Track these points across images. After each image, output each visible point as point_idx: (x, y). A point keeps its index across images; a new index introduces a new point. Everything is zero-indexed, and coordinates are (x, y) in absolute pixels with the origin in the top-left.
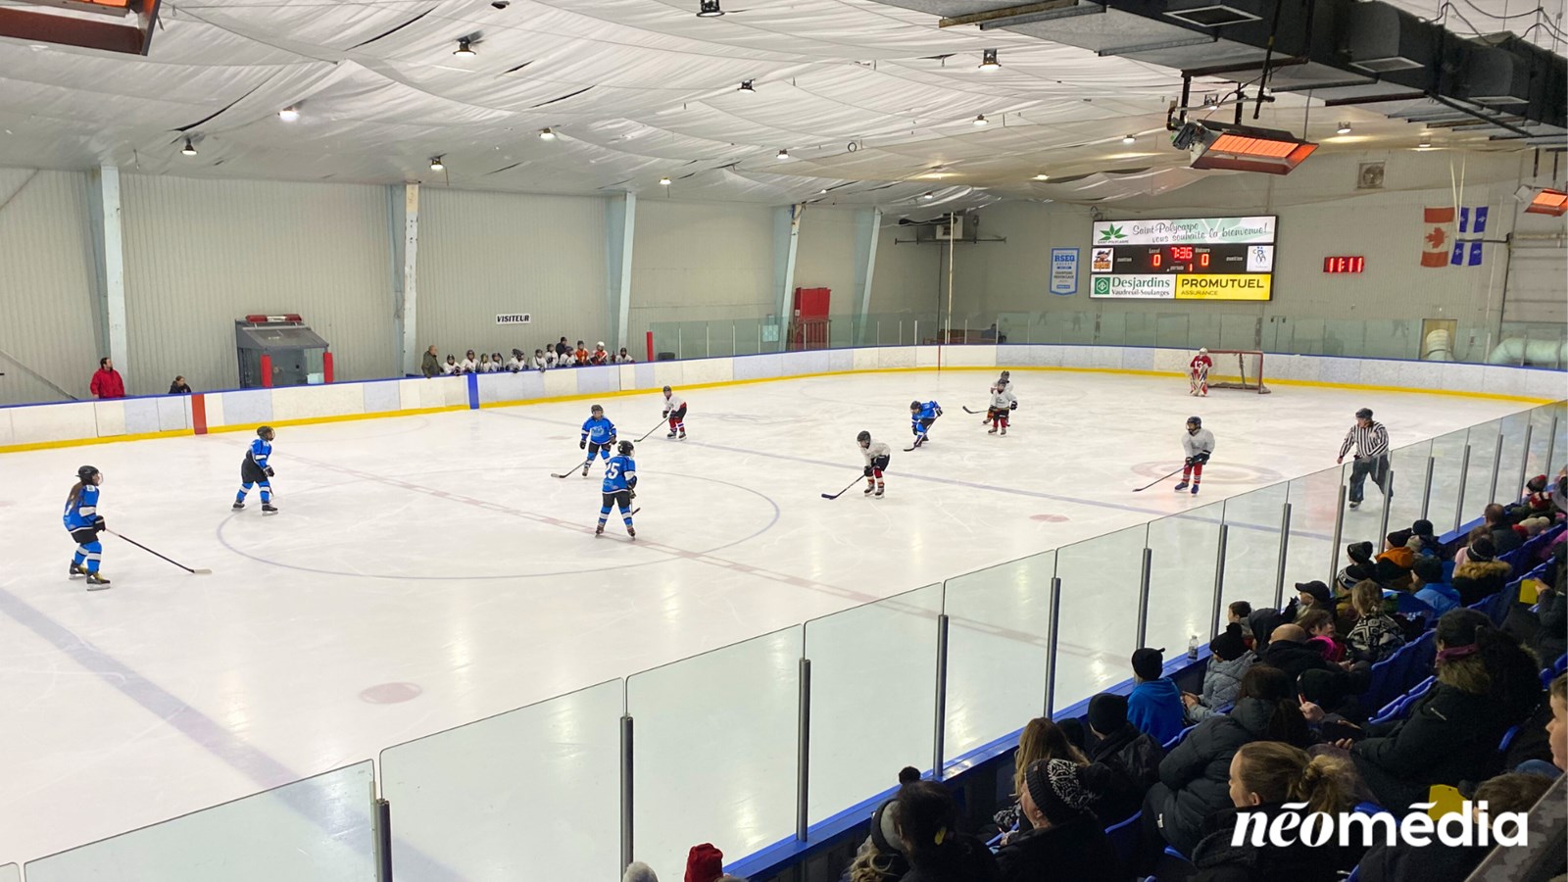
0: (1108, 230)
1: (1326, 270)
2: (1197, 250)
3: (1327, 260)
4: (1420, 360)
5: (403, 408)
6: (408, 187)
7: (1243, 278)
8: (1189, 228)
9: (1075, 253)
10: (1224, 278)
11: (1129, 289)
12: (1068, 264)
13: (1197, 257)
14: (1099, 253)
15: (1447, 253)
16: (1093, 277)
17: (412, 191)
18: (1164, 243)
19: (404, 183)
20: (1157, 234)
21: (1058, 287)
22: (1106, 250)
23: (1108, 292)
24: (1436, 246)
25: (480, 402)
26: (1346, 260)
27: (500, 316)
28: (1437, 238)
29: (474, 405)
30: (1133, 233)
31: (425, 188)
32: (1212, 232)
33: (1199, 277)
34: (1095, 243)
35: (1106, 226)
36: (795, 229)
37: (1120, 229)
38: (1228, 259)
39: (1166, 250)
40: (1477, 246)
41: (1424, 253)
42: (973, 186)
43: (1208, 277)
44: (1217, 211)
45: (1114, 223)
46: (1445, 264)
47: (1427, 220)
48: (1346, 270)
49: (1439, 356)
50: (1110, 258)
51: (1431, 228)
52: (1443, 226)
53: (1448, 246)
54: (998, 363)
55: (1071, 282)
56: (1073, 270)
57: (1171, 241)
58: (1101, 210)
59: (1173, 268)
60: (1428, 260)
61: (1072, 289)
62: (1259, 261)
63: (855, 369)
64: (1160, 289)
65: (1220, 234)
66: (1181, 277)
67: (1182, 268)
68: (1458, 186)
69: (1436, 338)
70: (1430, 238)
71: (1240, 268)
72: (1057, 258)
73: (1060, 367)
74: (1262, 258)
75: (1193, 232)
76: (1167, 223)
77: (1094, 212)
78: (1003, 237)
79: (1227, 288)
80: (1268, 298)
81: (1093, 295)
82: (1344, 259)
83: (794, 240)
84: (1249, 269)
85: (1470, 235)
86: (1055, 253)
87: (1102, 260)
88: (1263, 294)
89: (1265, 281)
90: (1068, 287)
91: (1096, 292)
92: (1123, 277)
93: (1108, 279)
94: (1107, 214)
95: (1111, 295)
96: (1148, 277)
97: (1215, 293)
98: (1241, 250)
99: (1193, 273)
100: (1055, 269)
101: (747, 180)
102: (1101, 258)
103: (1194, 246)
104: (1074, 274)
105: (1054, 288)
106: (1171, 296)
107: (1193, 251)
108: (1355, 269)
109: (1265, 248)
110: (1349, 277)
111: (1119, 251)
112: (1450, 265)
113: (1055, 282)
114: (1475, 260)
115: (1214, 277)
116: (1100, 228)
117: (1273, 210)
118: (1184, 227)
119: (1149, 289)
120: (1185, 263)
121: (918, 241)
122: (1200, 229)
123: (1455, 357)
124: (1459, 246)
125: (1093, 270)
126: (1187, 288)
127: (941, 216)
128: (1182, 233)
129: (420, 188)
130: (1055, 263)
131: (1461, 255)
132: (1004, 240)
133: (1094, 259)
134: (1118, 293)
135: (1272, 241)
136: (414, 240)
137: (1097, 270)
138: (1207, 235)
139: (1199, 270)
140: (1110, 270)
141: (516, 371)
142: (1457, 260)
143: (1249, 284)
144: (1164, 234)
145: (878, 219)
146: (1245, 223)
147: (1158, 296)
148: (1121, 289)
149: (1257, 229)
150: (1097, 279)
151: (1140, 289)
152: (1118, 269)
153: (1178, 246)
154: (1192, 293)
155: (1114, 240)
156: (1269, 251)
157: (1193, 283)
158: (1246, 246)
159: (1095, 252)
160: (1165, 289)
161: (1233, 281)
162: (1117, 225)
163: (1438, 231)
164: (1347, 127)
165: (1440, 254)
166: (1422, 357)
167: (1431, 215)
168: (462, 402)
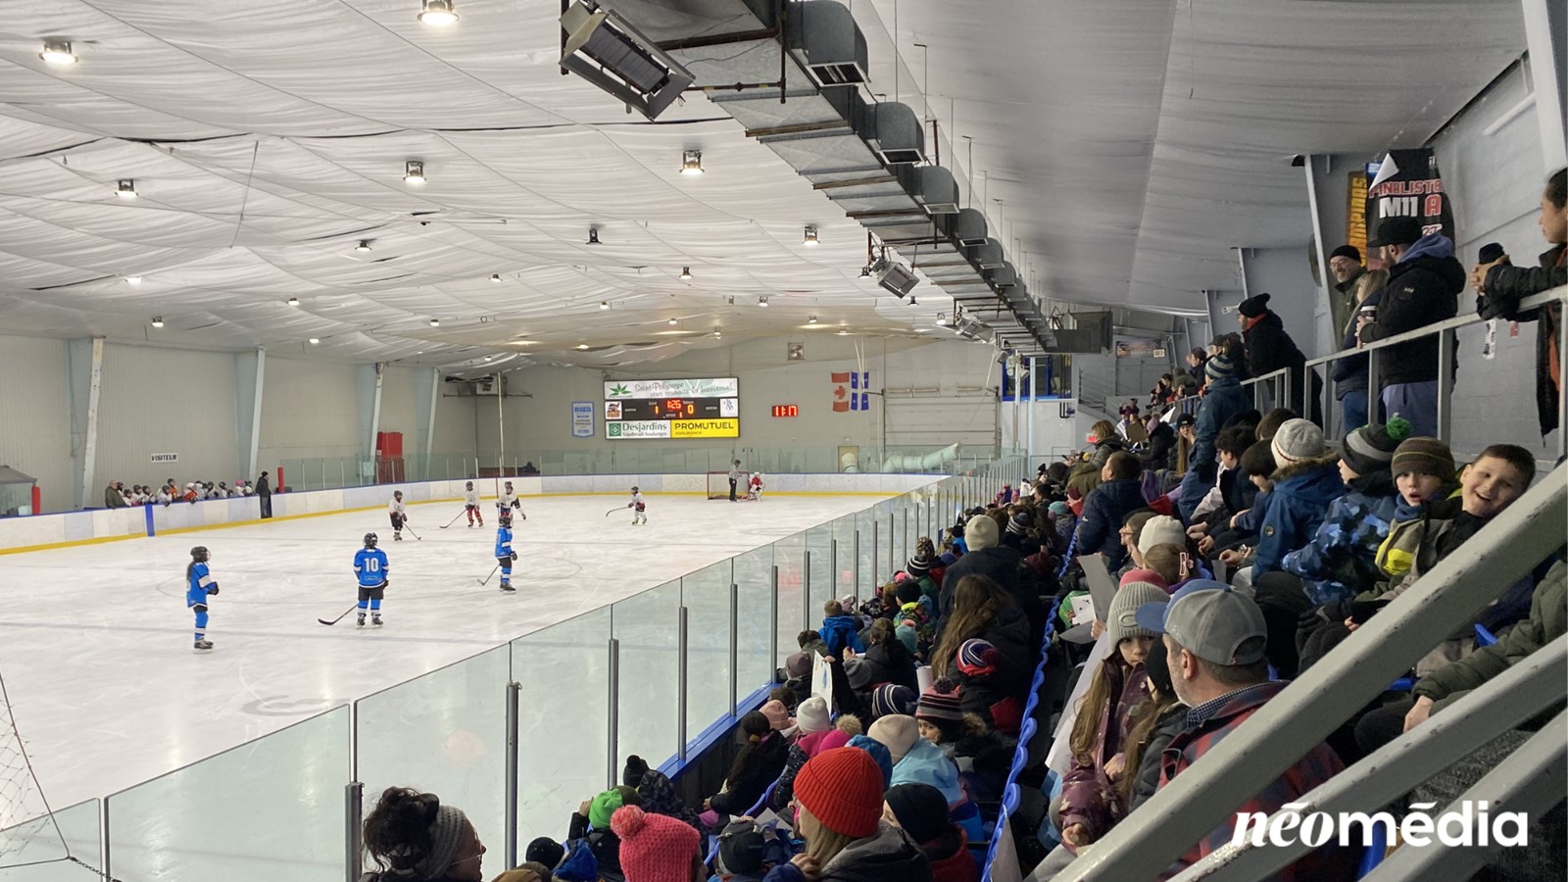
0: (616, 387)
1: (774, 415)
2: (685, 402)
3: (774, 408)
4: (839, 473)
5: (96, 536)
6: (95, 341)
7: (718, 421)
8: (678, 386)
9: (590, 405)
10: (705, 422)
11: (635, 431)
12: (586, 414)
13: (684, 408)
14: (611, 405)
15: (847, 403)
16: (608, 423)
17: (98, 344)
18: (659, 397)
19: (92, 338)
20: (653, 391)
21: (579, 431)
22: (616, 403)
23: (620, 435)
24: (840, 398)
25: (155, 530)
26: (786, 408)
27: (154, 455)
28: (841, 392)
29: (151, 533)
30: (635, 390)
31: (110, 343)
32: (695, 389)
33: (687, 422)
34: (607, 398)
35: (614, 385)
36: (379, 383)
37: (624, 388)
38: (707, 408)
39: (662, 403)
40: (865, 397)
41: (834, 403)
42: (519, 352)
43: (694, 421)
44: (696, 375)
45: (620, 383)
46: (847, 409)
47: (834, 381)
48: (787, 414)
49: (851, 470)
50: (620, 408)
51: (836, 386)
52: (844, 385)
53: (848, 398)
54: (543, 491)
55: (590, 428)
56: (591, 418)
57: (664, 396)
58: (610, 373)
59: (667, 415)
60: (838, 407)
61: (591, 433)
62: (729, 409)
63: (432, 499)
64: (660, 431)
65: (699, 391)
66: (674, 422)
67: (674, 415)
68: (861, 357)
69: (848, 458)
70: (837, 393)
71: (717, 415)
72: (577, 410)
73: (591, 492)
74: (731, 407)
75: (681, 389)
76: (660, 382)
77: (604, 375)
78: (530, 393)
79: (707, 429)
80: (737, 435)
81: (608, 437)
82: (785, 407)
83: (379, 391)
84: (722, 415)
85: (860, 391)
86: (575, 405)
87: (614, 410)
88: (734, 433)
89: (734, 423)
90: (587, 431)
91: (611, 435)
92: (631, 423)
93: (619, 425)
94: (615, 375)
95: (622, 437)
96: (650, 423)
97: (700, 433)
98: (716, 402)
99: (683, 419)
100: (575, 418)
101: (374, 341)
102: (613, 409)
103: (682, 400)
104: (591, 421)
105: (576, 433)
106: (668, 436)
107: (681, 403)
108: (792, 414)
109: (732, 400)
110: (789, 419)
111: (626, 403)
112: (851, 411)
113: (577, 428)
114: (865, 407)
115: (698, 422)
116: (609, 388)
117: (735, 374)
118: (673, 386)
119: (651, 432)
120: (677, 411)
121: (459, 396)
122: (684, 387)
123: (861, 470)
124: (855, 396)
125: (607, 418)
126: (680, 430)
127: (488, 375)
128: (672, 390)
129: (105, 343)
130: (575, 413)
131: (856, 403)
132: (530, 396)
133: (607, 410)
134: (628, 435)
135: (736, 395)
136: (97, 388)
137: (610, 418)
138: (690, 392)
139: (687, 417)
140: (620, 417)
141: (167, 504)
142: (854, 407)
143: (723, 426)
144: (658, 391)
145: (436, 376)
146: (717, 383)
147: (658, 437)
148: (630, 432)
149: (724, 387)
150: (610, 425)
151: (644, 432)
152: (627, 417)
153: (671, 400)
154: (683, 433)
155: (621, 396)
156: (734, 402)
157: (684, 426)
158: (719, 398)
159: (607, 404)
160: (663, 431)
161: (712, 424)
162: (623, 384)
163: (841, 387)
164: (815, 318)
165: (843, 403)
166: (841, 471)
167: (836, 378)
168: (141, 531)
